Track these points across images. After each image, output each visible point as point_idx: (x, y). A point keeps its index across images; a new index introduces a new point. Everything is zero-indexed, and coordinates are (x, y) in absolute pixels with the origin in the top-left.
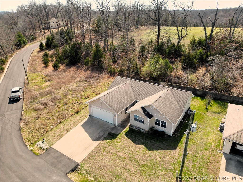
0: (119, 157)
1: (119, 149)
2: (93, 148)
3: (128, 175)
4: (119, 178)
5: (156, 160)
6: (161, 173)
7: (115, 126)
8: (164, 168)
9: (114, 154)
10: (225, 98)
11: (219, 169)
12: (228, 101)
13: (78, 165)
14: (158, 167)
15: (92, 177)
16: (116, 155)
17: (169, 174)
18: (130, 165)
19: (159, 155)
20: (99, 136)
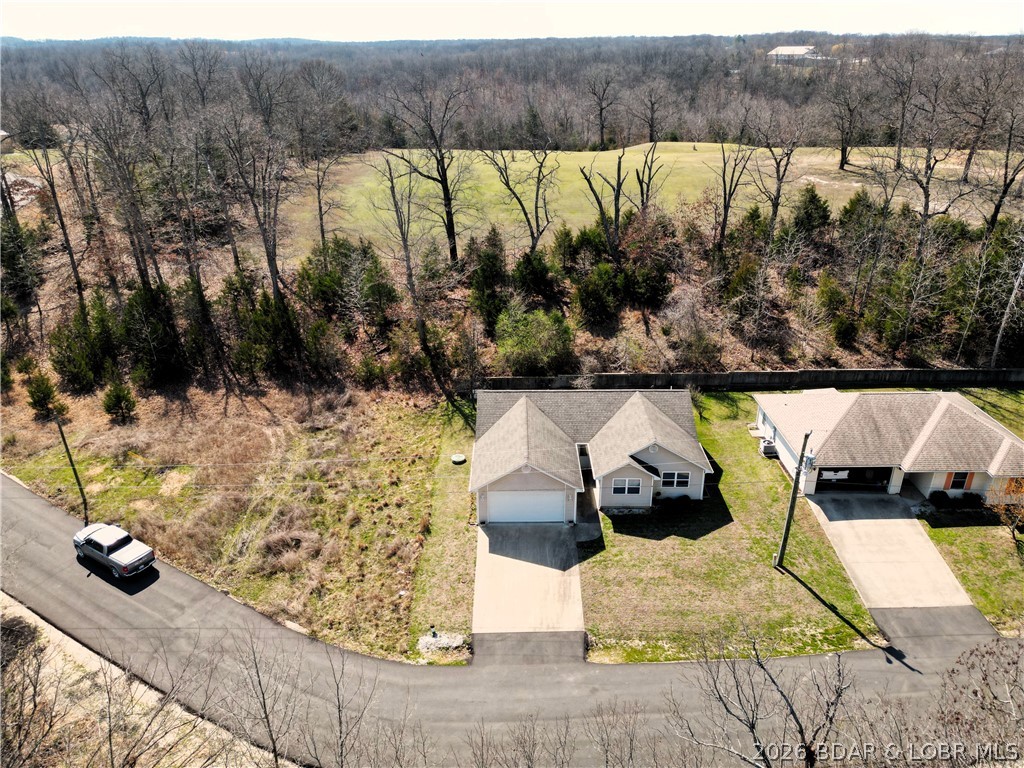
0: (652, 581)
1: (634, 565)
2: (579, 590)
3: (698, 603)
4: (688, 615)
5: (720, 555)
6: (747, 571)
7: (572, 525)
8: (742, 562)
9: (634, 581)
10: (716, 382)
11: (819, 525)
12: (724, 386)
13: (586, 635)
14: (733, 565)
15: (637, 641)
16: (642, 580)
17: (761, 569)
18: (685, 585)
19: (717, 544)
20: (562, 559)
